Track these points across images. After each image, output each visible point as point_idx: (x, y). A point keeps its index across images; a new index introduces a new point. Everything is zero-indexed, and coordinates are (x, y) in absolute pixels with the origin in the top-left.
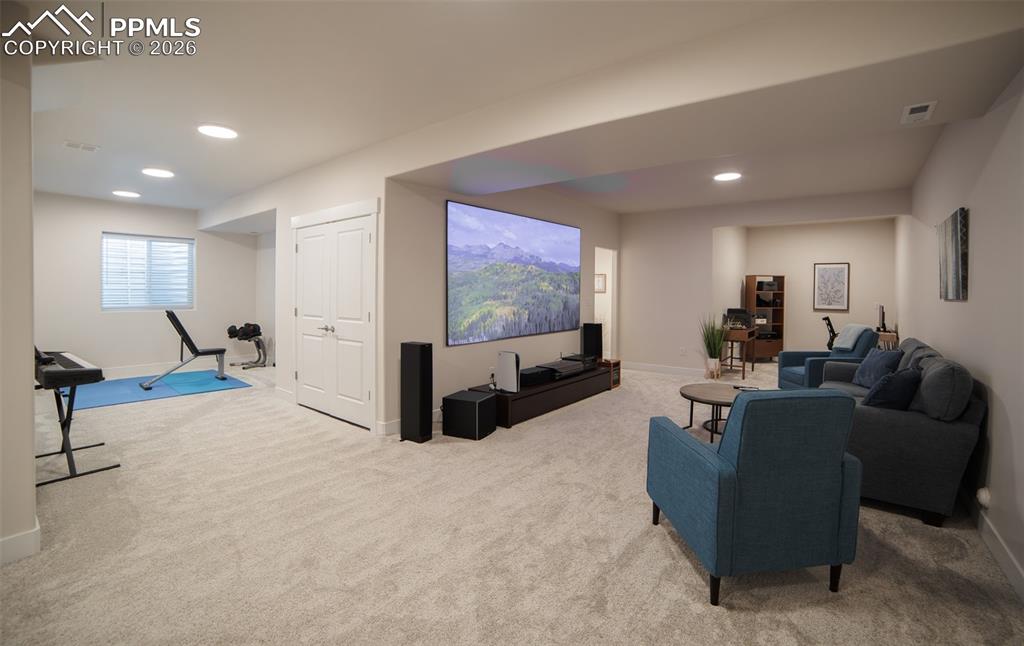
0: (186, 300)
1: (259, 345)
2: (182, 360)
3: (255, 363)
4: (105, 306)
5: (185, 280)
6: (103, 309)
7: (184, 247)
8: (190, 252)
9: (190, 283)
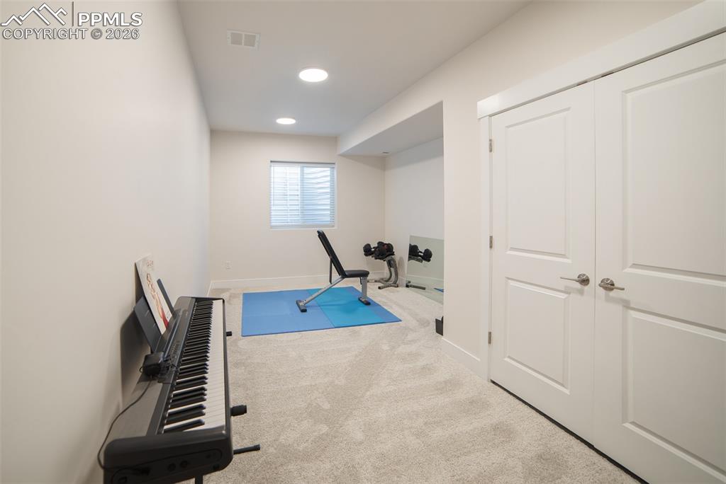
0: (328, 219)
1: (390, 264)
2: (330, 281)
3: (387, 281)
4: (273, 224)
5: (328, 202)
6: (272, 227)
7: (326, 172)
8: (332, 175)
9: (332, 204)
